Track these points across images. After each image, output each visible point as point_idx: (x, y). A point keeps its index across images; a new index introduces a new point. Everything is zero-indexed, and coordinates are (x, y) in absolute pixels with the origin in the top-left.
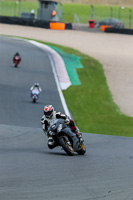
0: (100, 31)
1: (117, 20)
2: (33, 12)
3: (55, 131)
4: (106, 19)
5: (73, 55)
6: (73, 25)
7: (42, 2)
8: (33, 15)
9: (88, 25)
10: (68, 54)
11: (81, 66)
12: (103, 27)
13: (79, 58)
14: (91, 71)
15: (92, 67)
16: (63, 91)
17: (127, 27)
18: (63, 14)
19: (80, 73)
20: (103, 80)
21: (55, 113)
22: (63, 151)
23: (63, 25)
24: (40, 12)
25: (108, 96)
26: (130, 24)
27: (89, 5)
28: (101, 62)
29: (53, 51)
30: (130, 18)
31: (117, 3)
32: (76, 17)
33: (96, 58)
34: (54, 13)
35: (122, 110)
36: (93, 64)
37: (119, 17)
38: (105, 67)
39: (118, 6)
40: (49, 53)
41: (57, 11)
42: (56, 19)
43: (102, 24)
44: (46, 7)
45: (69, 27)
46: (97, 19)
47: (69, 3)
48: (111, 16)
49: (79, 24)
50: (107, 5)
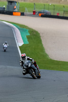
0: (39, 16)
1: (47, 11)
2: (4, 7)
3: (27, 66)
4: (42, 10)
5: (25, 29)
6: (25, 13)
7: (9, 2)
8: (4, 8)
9: (32, 13)
10: (22, 28)
11: (29, 34)
12: (40, 14)
13: (28, 30)
14: (34, 36)
15: (34, 35)
16: (20, 47)
17: (52, 14)
18: (20, 8)
19: (28, 38)
20: (40, 41)
21: (27, 58)
22: (31, 77)
23: (20, 13)
24: (8, 7)
25: (42, 49)
26: (54, 13)
27: (33, 3)
28: (39, 32)
29: (15, 27)
30: (54, 10)
31: (47, 2)
32: (26, 9)
33: (37, 30)
34: (15, 7)
35: (50, 56)
36: (35, 33)
37: (48, 9)
38: (41, 35)
39: (48, 4)
40: (13, 27)
41: (16, 6)
42: (16, 10)
43: (39, 12)
44: (11, 4)
45: (22, 14)
46: (37, 10)
47: (23, 2)
48: (44, 8)
49: (28, 13)
50: (42, 3)
